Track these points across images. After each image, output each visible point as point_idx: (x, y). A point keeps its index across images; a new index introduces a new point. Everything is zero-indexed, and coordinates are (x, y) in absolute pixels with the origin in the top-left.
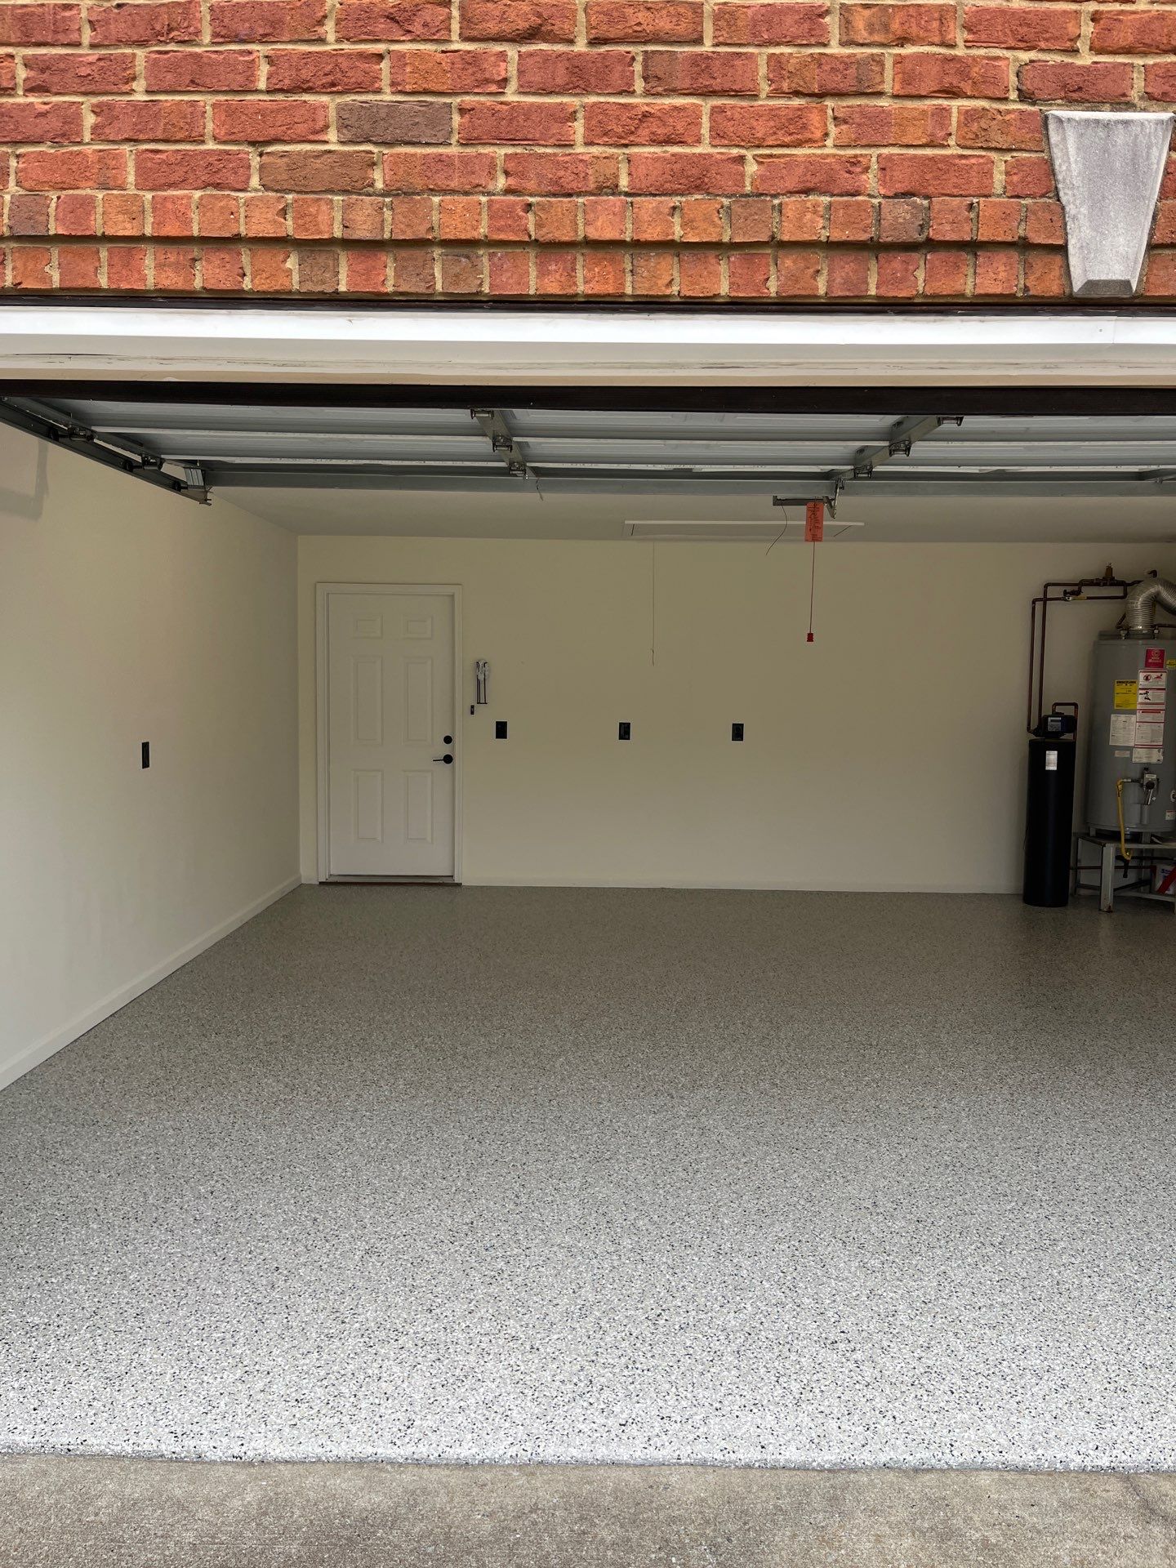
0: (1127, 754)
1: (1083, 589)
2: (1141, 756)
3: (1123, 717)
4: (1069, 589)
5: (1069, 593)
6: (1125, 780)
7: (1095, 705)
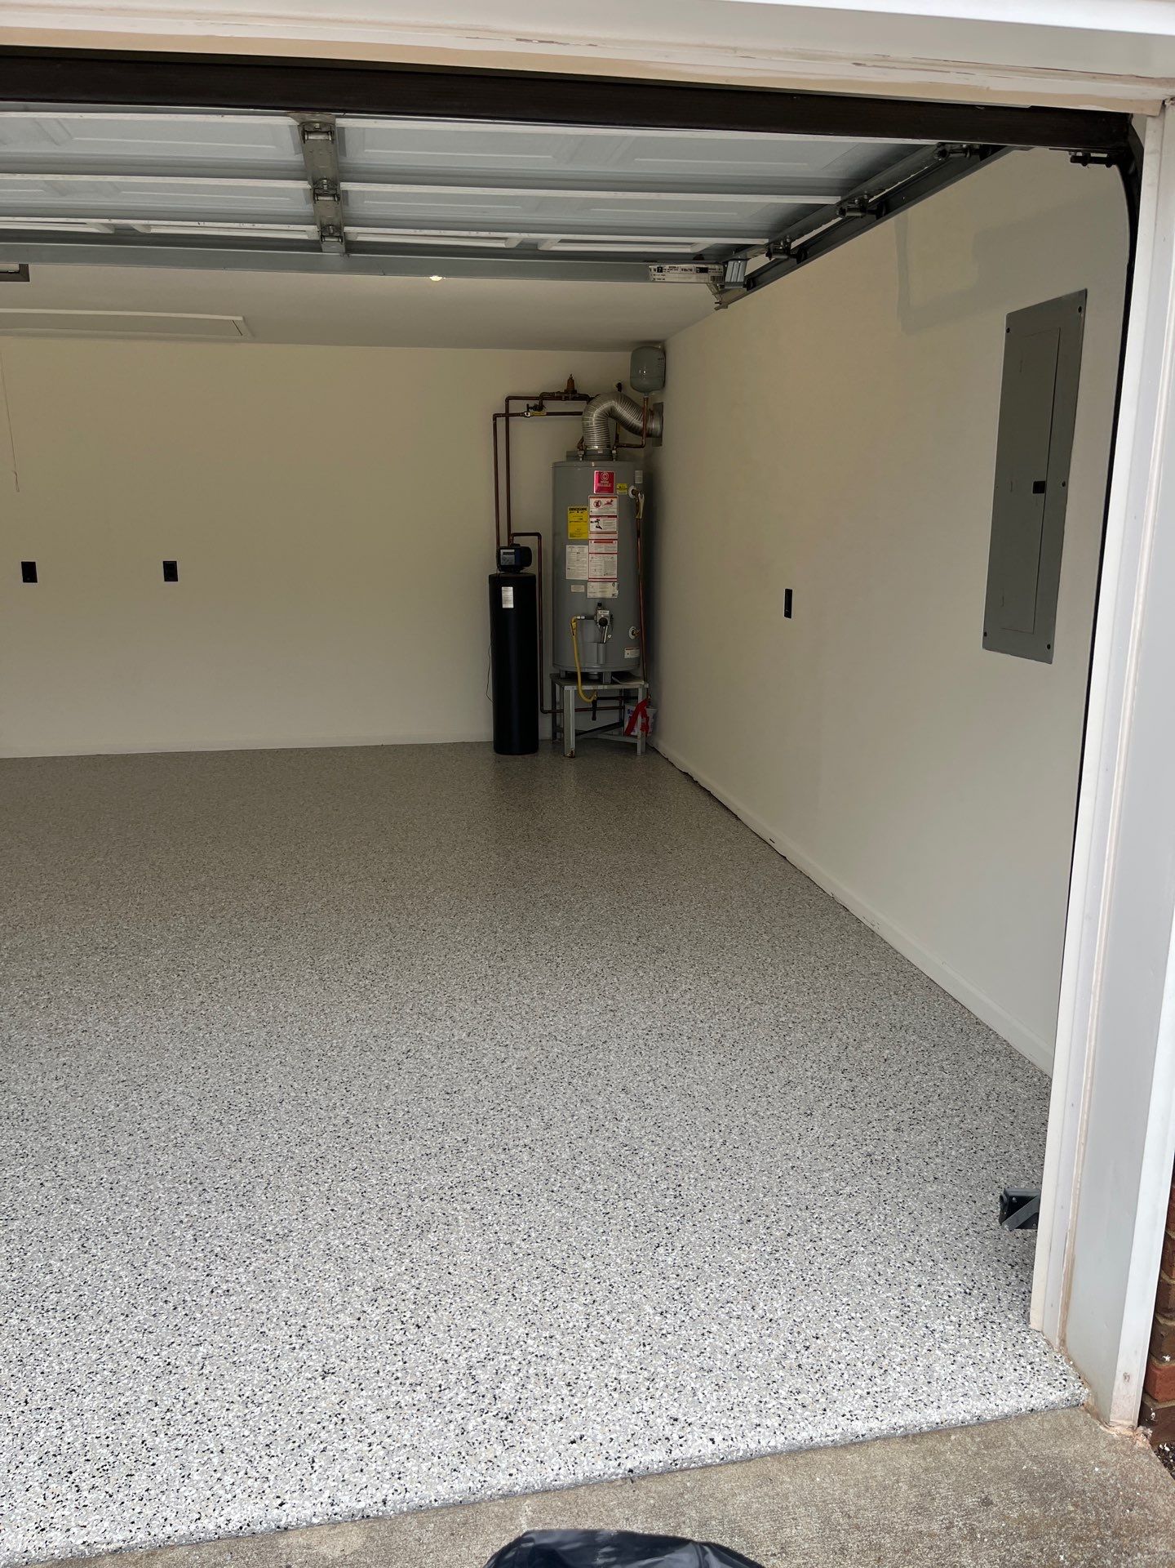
0: (582, 589)
1: (546, 403)
2: (595, 591)
3: (576, 548)
4: (532, 403)
5: (532, 408)
6: (579, 617)
7: (554, 535)
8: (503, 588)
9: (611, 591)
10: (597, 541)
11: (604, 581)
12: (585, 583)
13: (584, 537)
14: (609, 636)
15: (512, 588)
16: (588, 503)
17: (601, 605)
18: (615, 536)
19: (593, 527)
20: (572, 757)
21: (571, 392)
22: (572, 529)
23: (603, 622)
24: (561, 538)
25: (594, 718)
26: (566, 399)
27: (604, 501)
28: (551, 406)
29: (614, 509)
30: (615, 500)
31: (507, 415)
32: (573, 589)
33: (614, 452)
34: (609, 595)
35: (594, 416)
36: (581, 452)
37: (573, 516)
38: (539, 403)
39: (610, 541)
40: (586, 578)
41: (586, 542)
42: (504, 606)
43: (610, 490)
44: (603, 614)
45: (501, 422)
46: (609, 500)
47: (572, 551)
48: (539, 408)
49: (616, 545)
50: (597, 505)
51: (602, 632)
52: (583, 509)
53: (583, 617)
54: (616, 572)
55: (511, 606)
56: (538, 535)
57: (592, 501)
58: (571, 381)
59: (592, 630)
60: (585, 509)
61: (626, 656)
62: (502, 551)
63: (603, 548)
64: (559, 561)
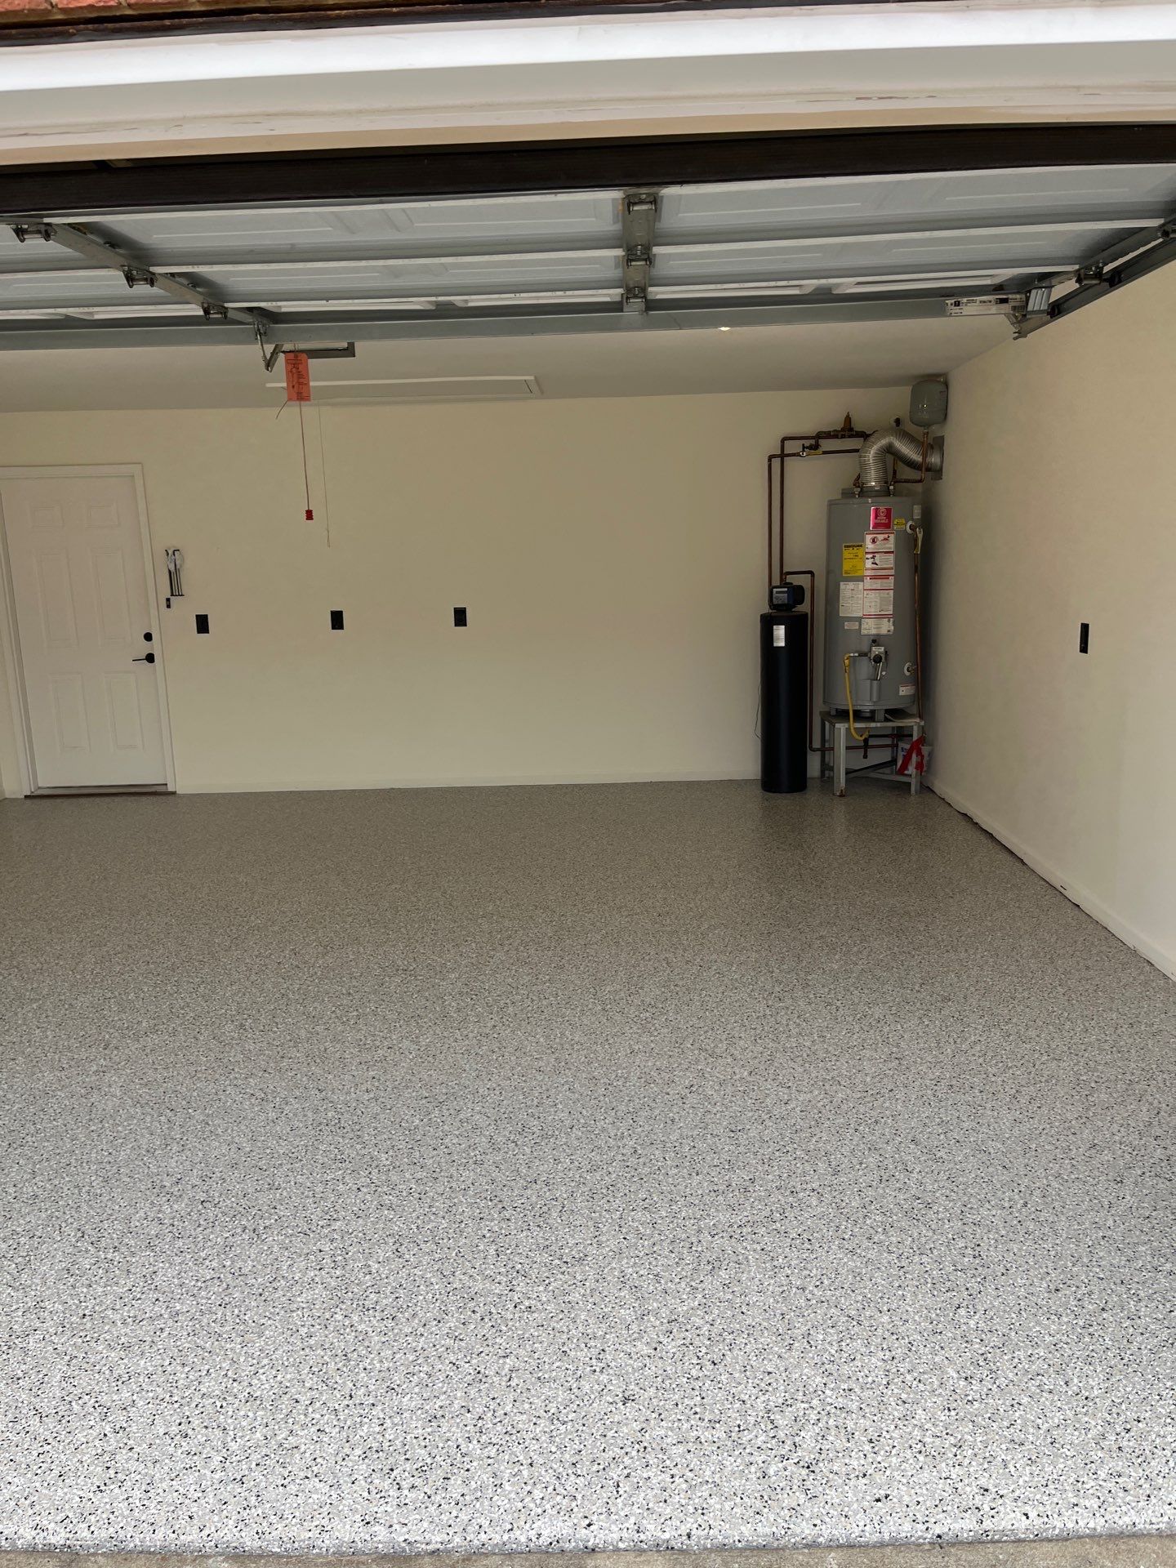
0: (855, 626)
1: (822, 442)
2: (870, 628)
3: (851, 585)
4: (807, 443)
5: (807, 448)
6: (852, 655)
7: (828, 572)
8: (775, 627)
9: (886, 627)
10: (873, 577)
11: (879, 617)
12: (859, 620)
13: (859, 574)
14: (884, 673)
15: (783, 627)
16: (863, 540)
17: (875, 641)
18: (892, 572)
19: (869, 564)
20: (842, 796)
21: (848, 430)
22: (847, 566)
23: (878, 659)
24: (835, 576)
25: (865, 757)
26: (843, 437)
27: (881, 537)
28: (826, 444)
29: (891, 545)
30: (892, 536)
31: (783, 456)
32: (847, 626)
33: (892, 487)
34: (884, 631)
35: (871, 453)
36: (859, 489)
37: (847, 553)
38: (814, 443)
39: (886, 577)
40: (860, 615)
41: (861, 579)
42: (775, 645)
43: (888, 526)
44: (878, 650)
45: (776, 463)
46: (886, 536)
47: (846, 588)
48: (815, 447)
49: (893, 581)
50: (874, 541)
51: (876, 669)
52: (858, 546)
53: (857, 655)
54: (891, 608)
55: (782, 644)
56: (811, 573)
57: (869, 538)
58: (848, 419)
59: (865, 668)
60: (861, 546)
61: (901, 693)
62: (775, 590)
63: (878, 584)
64: (833, 598)
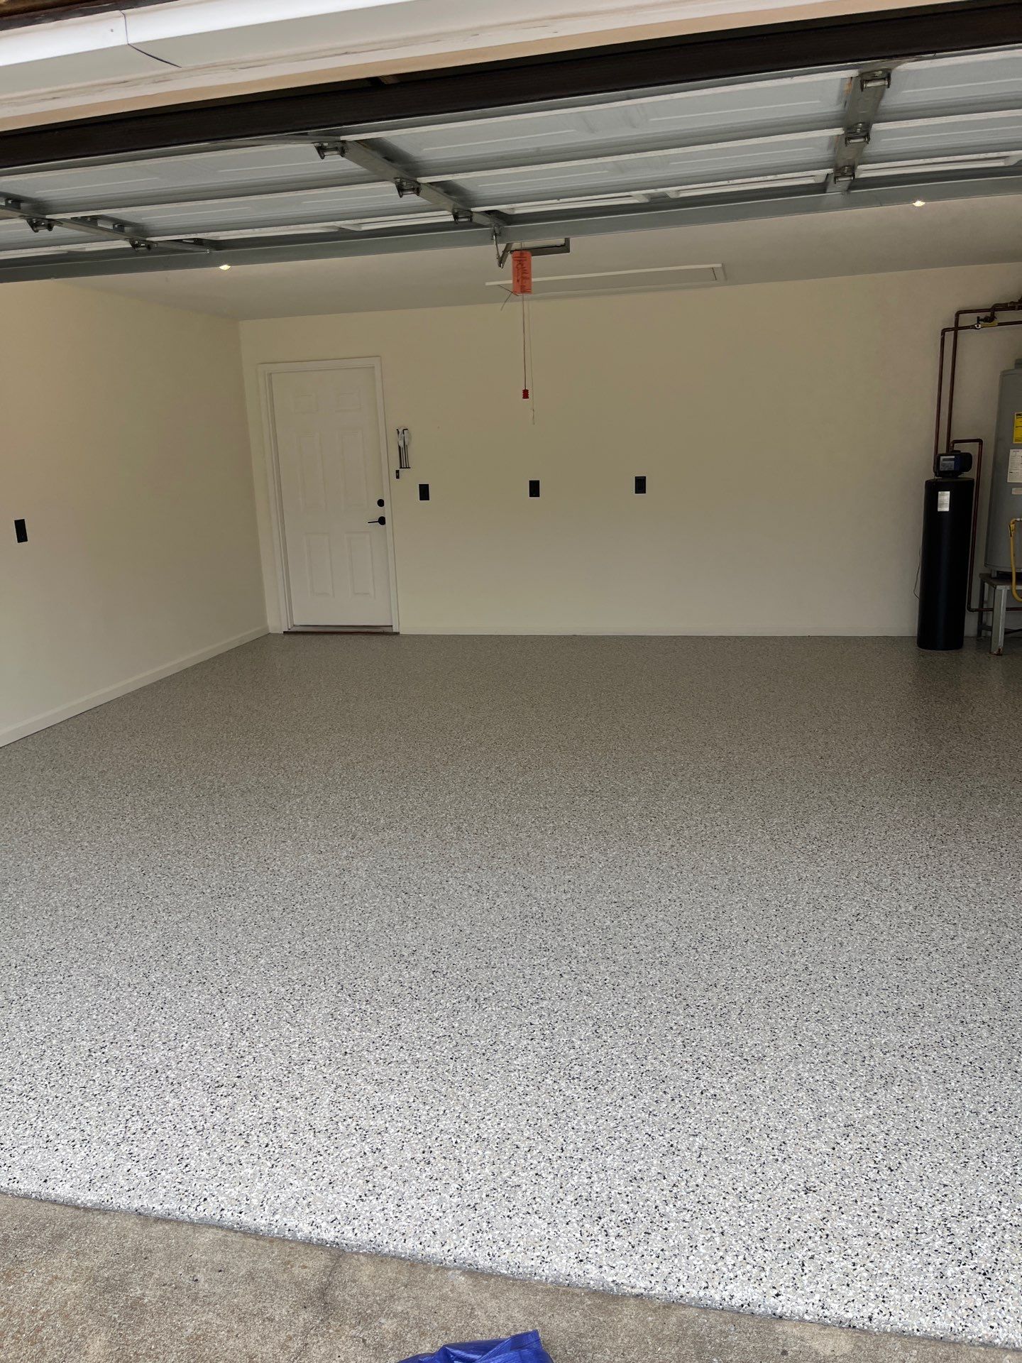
1: (998, 314)
4: (982, 315)
5: (982, 320)
6: (1018, 519)
7: (998, 440)
8: (940, 493)
15: (949, 492)
20: (999, 654)
22: (1018, 434)
24: (1005, 444)
26: (1019, 308)
28: (1003, 316)
31: (957, 328)
32: (1015, 491)
37: (1019, 422)
38: (989, 315)
42: (939, 509)
45: (949, 336)
47: (1016, 456)
48: (990, 320)
55: (947, 509)
56: (980, 441)
62: (942, 458)
64: (1001, 465)
